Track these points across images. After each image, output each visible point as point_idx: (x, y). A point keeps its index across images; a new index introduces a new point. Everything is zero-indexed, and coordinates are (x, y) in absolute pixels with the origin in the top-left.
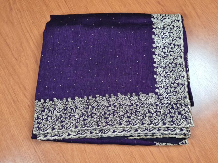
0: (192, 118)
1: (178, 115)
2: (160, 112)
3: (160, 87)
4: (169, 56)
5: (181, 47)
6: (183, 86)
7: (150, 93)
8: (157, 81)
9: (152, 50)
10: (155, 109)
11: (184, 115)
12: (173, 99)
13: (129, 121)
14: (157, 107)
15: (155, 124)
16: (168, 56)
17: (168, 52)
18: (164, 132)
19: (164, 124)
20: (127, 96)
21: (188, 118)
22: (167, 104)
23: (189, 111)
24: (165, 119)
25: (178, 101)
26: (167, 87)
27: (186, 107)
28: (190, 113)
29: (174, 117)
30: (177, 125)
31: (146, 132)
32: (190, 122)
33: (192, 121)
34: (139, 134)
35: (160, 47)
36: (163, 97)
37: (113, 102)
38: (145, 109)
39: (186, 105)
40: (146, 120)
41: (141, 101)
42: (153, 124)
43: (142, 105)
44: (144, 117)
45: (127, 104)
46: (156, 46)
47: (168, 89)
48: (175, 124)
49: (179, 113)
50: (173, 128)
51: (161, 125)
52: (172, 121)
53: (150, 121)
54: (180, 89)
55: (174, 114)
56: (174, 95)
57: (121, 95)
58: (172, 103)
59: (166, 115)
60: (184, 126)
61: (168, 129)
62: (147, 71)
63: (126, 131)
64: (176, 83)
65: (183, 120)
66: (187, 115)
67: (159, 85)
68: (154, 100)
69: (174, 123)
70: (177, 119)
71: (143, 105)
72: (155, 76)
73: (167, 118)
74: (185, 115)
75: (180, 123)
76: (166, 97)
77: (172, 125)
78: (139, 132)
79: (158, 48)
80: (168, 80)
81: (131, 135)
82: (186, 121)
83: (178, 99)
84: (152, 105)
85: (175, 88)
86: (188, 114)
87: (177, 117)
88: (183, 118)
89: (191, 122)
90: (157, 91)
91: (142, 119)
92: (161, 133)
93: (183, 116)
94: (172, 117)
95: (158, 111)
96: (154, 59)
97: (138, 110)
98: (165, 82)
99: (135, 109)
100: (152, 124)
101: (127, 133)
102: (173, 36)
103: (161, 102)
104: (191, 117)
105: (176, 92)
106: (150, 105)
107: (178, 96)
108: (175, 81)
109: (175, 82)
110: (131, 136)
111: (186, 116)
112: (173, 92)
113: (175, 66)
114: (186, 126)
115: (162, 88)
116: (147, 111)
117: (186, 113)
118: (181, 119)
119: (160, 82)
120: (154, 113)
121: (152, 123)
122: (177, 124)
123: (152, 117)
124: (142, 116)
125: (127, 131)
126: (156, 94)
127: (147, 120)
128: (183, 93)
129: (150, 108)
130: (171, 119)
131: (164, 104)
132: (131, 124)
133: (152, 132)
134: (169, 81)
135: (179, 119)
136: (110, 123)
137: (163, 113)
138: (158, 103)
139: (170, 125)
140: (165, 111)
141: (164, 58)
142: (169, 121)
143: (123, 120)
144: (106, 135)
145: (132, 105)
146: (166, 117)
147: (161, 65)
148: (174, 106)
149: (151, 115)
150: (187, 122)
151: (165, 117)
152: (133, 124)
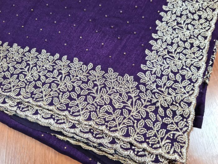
0: (186, 146)
1: (161, 128)
2: (130, 111)
3: (148, 70)
4: (185, 30)
5: (211, 22)
6: (192, 84)
7: (127, 75)
8: (147, 60)
9: (160, 13)
10: (123, 102)
11: (173, 132)
12: (163, 98)
13: (67, 105)
14: (127, 101)
15: (110, 128)
16: (183, 29)
17: (186, 23)
18: (121, 151)
19: (127, 135)
20: (87, 66)
21: (178, 142)
22: (148, 101)
23: (186, 131)
24: (133, 127)
25: (172, 104)
26: (162, 75)
27: (182, 120)
28: (186, 134)
29: (151, 129)
30: (151, 147)
31: (90, 136)
32: (179, 151)
33: (184, 150)
34: (76, 134)
35: (173, 13)
36: (147, 90)
37: (60, 68)
38: (106, 96)
39: (184, 117)
40: (97, 115)
41: (106, 81)
42: (107, 126)
43: (104, 87)
44: (97, 108)
45: (80, 78)
46: (167, 9)
47: (161, 79)
48: (148, 143)
49: (164, 126)
50: (141, 150)
51: (121, 134)
52: (144, 135)
53: (105, 119)
54: (185, 87)
55: (154, 125)
56: (168, 92)
57: (79, 61)
58: (158, 104)
59: (138, 120)
60: (163, 154)
61: (131, 148)
62: (138, 40)
63: (56, 121)
64: (180, 74)
65: (168, 141)
66: (180, 135)
67: (148, 68)
68: (128, 87)
69: (147, 140)
70: (155, 135)
71: (106, 89)
72: (147, 52)
73: (137, 126)
74: (174, 134)
75: (158, 146)
76: (151, 91)
77: (141, 142)
78: (77, 131)
79: (169, 13)
80: (168, 64)
81: (62, 131)
82: (173, 145)
83: (173, 101)
84: (121, 95)
85: (176, 81)
86: (181, 133)
87: (158, 131)
88: (168, 138)
89: (181, 152)
90: (140, 74)
91: (92, 111)
92: (115, 151)
93: (169, 134)
94: (148, 128)
95: (127, 109)
96: (157, 26)
97: (93, 93)
98: (161, 66)
99: (89, 89)
100: (104, 125)
101: (55, 125)
102: (202, 4)
103: (138, 95)
104: (187, 143)
105: (175, 89)
106: (117, 92)
107: (175, 97)
108: (180, 71)
109: (178, 72)
110: (61, 133)
111: (176, 136)
112: (168, 88)
113: (189, 48)
114: (167, 156)
115: (152, 75)
116: (108, 102)
117: (177, 130)
118: (164, 137)
119: (153, 63)
120: (118, 109)
121: (106, 124)
122: (153, 145)
123: (112, 114)
124: (94, 105)
125: (58, 120)
126: (137, 79)
127: (100, 115)
128: (187, 95)
129: (115, 98)
130: (144, 131)
131: (143, 101)
132: (69, 112)
133: (99, 141)
134: (169, 67)
135: (160, 136)
136: (36, 96)
137: (134, 114)
138: (133, 95)
139: (138, 142)
140: (139, 112)
141: (175, 29)
142: (138, 133)
143: (59, 99)
144: (22, 114)
145: (87, 83)
146: (137, 124)
147: (165, 38)
148: (161, 110)
149: (111, 111)
150: (173, 149)
151: (134, 123)
152: (73, 113)
